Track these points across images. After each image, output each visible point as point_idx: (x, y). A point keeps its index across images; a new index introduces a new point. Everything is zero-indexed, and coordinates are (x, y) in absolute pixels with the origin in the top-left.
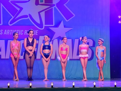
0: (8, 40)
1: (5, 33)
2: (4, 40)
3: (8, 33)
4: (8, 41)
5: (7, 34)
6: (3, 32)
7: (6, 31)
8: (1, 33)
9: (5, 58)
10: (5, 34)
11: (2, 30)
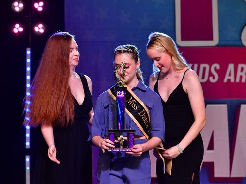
0: (242, 106)
1: (229, 77)
2: (225, 106)
3: (241, 77)
4: (239, 107)
5: (238, 80)
6: (222, 72)
7: (231, 67)
8: (214, 78)
9: (228, 176)
10: (229, 80)
11: (218, 66)
